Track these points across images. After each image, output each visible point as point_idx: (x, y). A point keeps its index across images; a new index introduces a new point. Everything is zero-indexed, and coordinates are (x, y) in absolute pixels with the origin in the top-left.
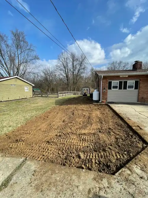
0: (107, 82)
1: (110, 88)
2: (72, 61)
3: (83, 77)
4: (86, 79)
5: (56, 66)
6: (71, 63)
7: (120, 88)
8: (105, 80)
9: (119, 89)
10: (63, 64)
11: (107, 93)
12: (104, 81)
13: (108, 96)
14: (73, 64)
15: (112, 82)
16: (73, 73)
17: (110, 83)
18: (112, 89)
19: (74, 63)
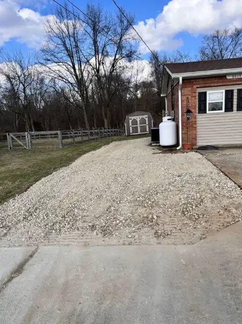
0: (194, 95)
1: (202, 110)
2: (91, 34)
3: (129, 82)
4: (137, 87)
5: (43, 51)
6: (90, 41)
7: (229, 109)
8: (190, 89)
9: (226, 111)
10: (65, 45)
11: (195, 123)
12: (187, 90)
13: (197, 130)
14: (95, 42)
15: (208, 93)
16: (98, 71)
17: (203, 97)
18: (208, 112)
19: (98, 39)
